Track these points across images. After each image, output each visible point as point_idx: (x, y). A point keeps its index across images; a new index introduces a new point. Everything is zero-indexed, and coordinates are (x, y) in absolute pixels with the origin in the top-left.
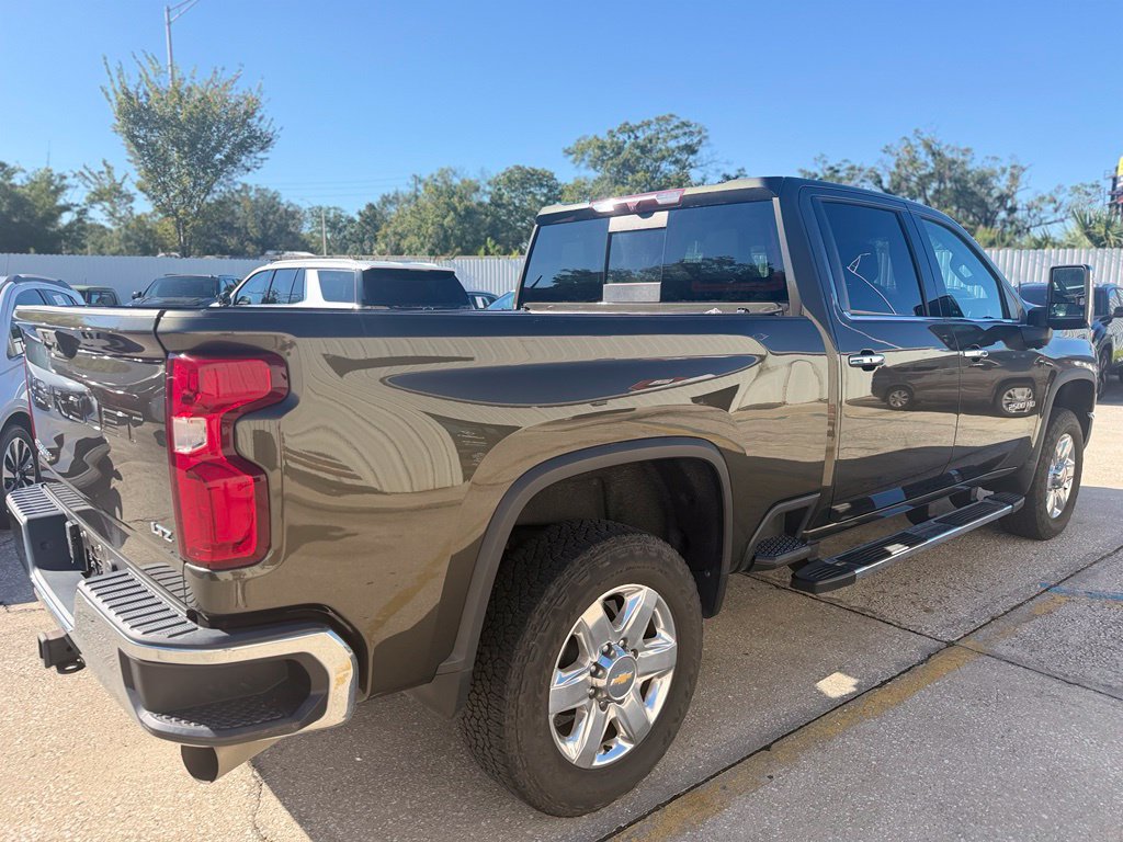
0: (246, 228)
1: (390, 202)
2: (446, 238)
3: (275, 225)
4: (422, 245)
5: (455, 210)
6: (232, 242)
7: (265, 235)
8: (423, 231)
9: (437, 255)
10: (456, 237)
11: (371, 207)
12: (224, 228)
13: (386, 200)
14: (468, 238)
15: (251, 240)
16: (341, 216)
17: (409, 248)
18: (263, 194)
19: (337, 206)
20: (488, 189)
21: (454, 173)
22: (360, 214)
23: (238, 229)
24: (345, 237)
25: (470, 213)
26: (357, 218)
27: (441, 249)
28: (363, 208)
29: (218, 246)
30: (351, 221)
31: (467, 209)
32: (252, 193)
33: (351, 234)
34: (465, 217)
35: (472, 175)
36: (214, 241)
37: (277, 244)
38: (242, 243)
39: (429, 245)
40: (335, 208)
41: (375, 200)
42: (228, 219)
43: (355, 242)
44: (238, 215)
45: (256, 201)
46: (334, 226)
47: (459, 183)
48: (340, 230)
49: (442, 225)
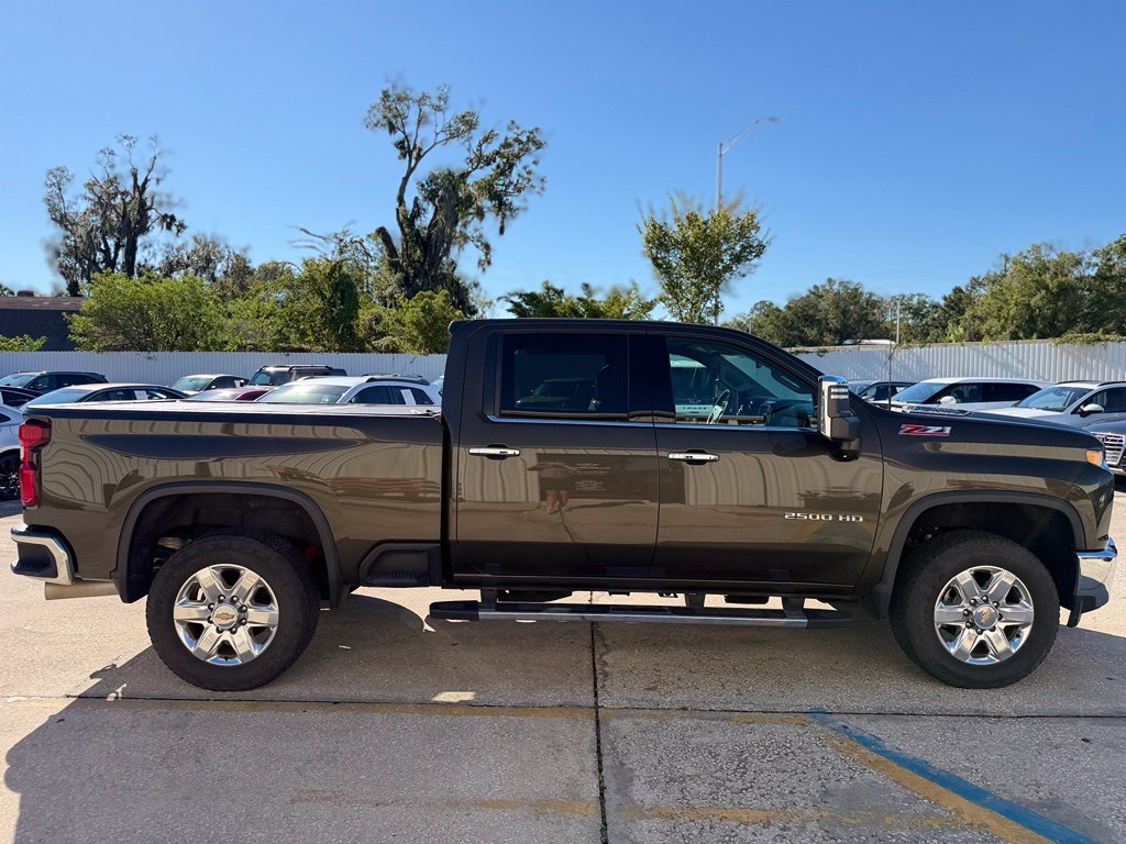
0: (826, 319)
1: (980, 284)
2: (1032, 320)
3: (855, 315)
4: (1003, 328)
5: (1046, 287)
6: (812, 333)
7: (845, 325)
8: (1004, 313)
9: (1020, 338)
10: (1044, 318)
11: (957, 290)
12: (806, 320)
13: (976, 283)
14: (1061, 317)
15: (830, 331)
16: (925, 302)
17: (988, 332)
18: (845, 287)
19: (921, 292)
20: (1095, 260)
21: (1051, 248)
22: (945, 299)
23: (819, 321)
24: (927, 323)
25: (1065, 290)
26: (942, 303)
27: (1024, 331)
28: (949, 292)
29: (800, 338)
30: (935, 306)
31: (1060, 285)
32: (836, 287)
33: (934, 319)
34: (1058, 295)
35: (1073, 249)
36: (796, 333)
37: (856, 334)
38: (821, 335)
39: (1012, 328)
40: (918, 295)
41: (963, 284)
42: (811, 312)
43: (937, 327)
44: (820, 308)
45: (838, 293)
46: (917, 312)
47: (1056, 258)
48: (923, 316)
49: (1028, 305)
